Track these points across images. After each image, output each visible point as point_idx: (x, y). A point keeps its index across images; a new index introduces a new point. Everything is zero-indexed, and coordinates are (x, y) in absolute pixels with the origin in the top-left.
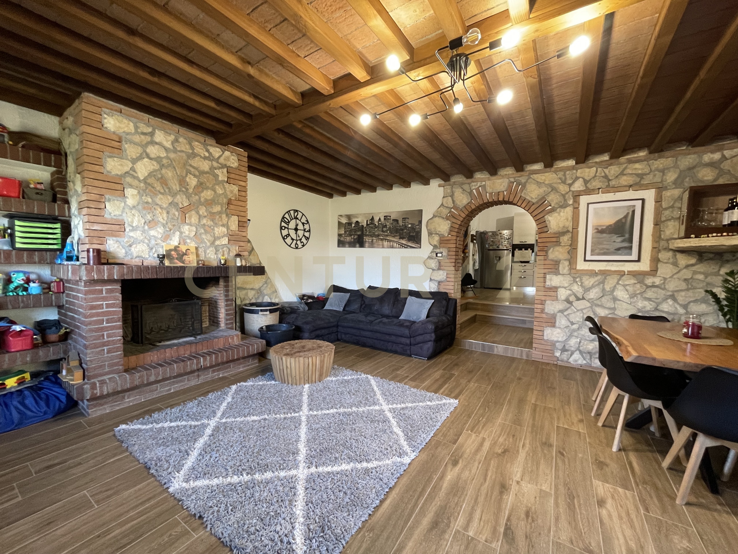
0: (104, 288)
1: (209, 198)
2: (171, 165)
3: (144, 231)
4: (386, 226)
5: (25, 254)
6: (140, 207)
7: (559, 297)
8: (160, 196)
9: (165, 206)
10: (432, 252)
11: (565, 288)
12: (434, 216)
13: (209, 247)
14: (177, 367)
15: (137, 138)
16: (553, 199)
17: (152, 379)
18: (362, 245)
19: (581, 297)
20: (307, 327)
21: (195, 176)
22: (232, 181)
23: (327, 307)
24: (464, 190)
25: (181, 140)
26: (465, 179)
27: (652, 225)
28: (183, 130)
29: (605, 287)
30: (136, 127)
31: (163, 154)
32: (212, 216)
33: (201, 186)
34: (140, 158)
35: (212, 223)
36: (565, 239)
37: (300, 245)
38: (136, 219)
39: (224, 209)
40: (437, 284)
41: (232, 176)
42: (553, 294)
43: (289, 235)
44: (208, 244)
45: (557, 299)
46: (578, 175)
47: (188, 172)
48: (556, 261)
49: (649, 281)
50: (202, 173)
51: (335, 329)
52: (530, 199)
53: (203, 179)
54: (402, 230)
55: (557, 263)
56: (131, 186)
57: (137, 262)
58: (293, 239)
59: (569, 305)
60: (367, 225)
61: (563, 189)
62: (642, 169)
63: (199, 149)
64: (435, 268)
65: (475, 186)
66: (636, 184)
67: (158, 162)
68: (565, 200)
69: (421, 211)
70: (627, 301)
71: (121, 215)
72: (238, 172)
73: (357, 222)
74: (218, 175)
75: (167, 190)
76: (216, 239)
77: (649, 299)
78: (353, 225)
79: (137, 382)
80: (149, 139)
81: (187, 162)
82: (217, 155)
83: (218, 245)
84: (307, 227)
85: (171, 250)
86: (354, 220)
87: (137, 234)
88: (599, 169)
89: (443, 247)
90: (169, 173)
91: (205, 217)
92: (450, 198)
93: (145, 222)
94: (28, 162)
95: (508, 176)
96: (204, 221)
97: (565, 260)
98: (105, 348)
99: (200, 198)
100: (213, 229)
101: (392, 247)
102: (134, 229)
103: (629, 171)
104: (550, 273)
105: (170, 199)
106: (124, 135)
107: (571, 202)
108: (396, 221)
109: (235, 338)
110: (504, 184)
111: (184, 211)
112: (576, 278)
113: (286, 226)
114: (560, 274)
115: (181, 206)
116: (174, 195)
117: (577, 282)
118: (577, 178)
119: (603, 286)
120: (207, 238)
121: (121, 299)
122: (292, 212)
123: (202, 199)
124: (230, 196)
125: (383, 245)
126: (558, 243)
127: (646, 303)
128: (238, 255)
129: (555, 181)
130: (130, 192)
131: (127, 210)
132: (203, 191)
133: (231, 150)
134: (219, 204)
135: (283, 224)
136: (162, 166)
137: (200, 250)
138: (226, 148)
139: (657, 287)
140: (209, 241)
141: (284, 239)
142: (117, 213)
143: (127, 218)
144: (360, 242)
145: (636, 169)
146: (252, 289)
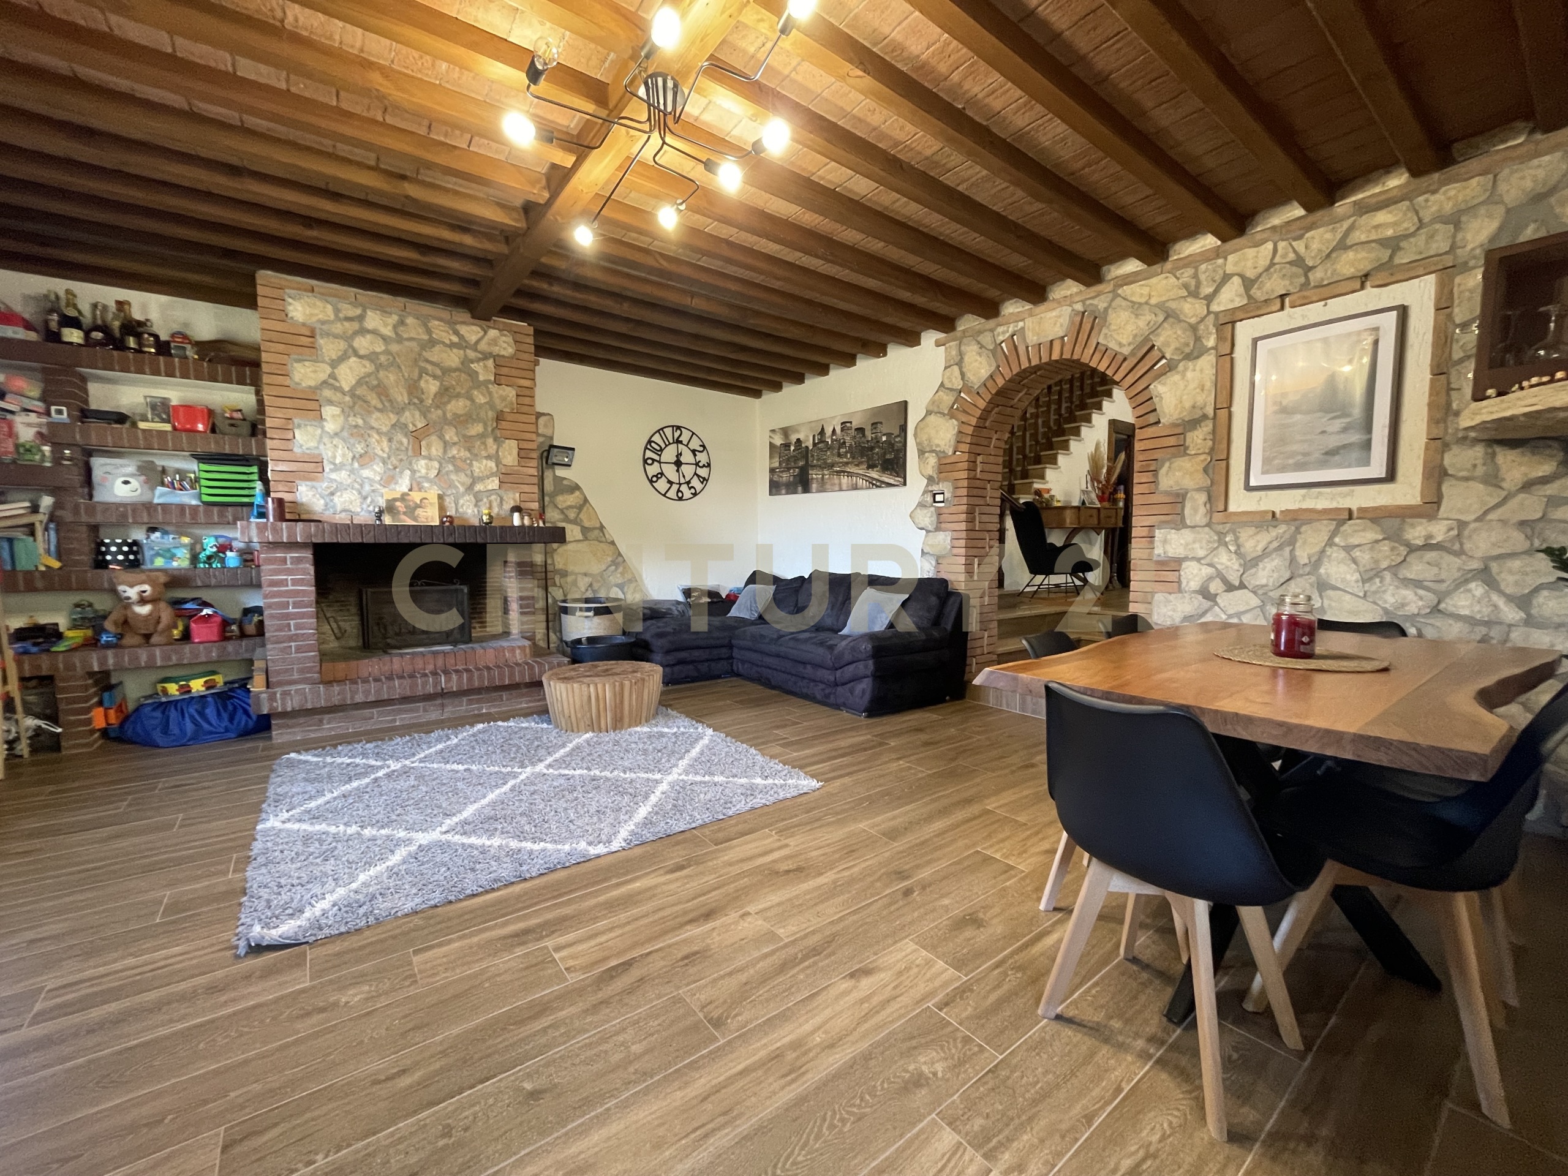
0: (288, 556)
1: (460, 412)
2: (393, 364)
3: (352, 471)
4: (844, 443)
5: (216, 509)
6: (345, 434)
7: (1184, 584)
8: (377, 414)
9: (384, 429)
10: (925, 492)
11: (1199, 560)
12: (929, 413)
13: (463, 495)
14: (400, 685)
15: (338, 328)
16: (1169, 340)
17: (359, 698)
18: (806, 490)
19: (1237, 583)
20: (657, 644)
21: (435, 377)
22: (503, 380)
23: (734, 612)
24: (982, 347)
25: (410, 320)
26: (983, 320)
27: (1428, 376)
28: (413, 305)
29: (1298, 553)
30: (337, 311)
31: (379, 347)
32: (468, 442)
33: (445, 393)
34: (343, 358)
35: (468, 455)
36: (1198, 438)
37: (687, 493)
38: (340, 451)
39: (490, 429)
40: (934, 563)
41: (504, 371)
42: (1172, 576)
43: (662, 474)
44: (462, 489)
45: (1180, 590)
46: (1230, 269)
47: (423, 372)
48: (1178, 495)
49: (1417, 533)
50: (446, 371)
51: (724, 652)
52: (1117, 348)
53: (450, 381)
54: (872, 449)
55: (1179, 499)
56: (330, 402)
57: (342, 518)
58: (670, 483)
59: (1207, 604)
60: (815, 444)
61: (1192, 309)
62: (1395, 224)
63: (441, 331)
64: (930, 528)
65: (1004, 333)
66: (1380, 267)
67: (372, 361)
68: (1198, 339)
69: (904, 405)
70: (1356, 590)
71: (317, 448)
72: (515, 363)
73: (798, 440)
74: (477, 372)
75: (387, 404)
76: (475, 480)
77: (1417, 584)
78: (792, 448)
79: (336, 700)
80: (356, 326)
81: (420, 355)
82: (473, 338)
83: (480, 491)
84: (702, 458)
85: (395, 500)
86: (793, 438)
87: (342, 476)
88: (1282, 245)
89: (946, 480)
90: (390, 378)
91: (455, 444)
92: (956, 368)
93: (354, 458)
94: (216, 381)
95: (1068, 300)
96: (454, 451)
97: (1199, 490)
98: (293, 644)
99: (444, 414)
100: (471, 465)
101: (855, 488)
102: (337, 468)
103: (1359, 236)
104: (1162, 525)
105: (393, 418)
106: (318, 326)
107: (1211, 342)
108: (861, 430)
109: (518, 651)
110: (1061, 320)
111: (417, 437)
112: (1225, 534)
113: (656, 457)
114: (1186, 527)
115: (411, 428)
116: (400, 411)
117: (1226, 544)
118: (1226, 278)
119: (1292, 551)
120: (459, 480)
121: (312, 572)
122: (669, 431)
123: (449, 415)
124: (500, 406)
125: (840, 484)
126: (1181, 449)
127: (1408, 594)
128: (517, 509)
129: (1172, 294)
130: (328, 411)
131: (326, 440)
132: (449, 402)
133: (501, 327)
134: (479, 420)
135: (649, 454)
136: (379, 367)
137: (447, 499)
138: (491, 324)
139: (1438, 547)
140: (463, 484)
141: (651, 482)
142: (313, 444)
143: (326, 453)
144: (803, 483)
145: (1377, 227)
146: (585, 575)
